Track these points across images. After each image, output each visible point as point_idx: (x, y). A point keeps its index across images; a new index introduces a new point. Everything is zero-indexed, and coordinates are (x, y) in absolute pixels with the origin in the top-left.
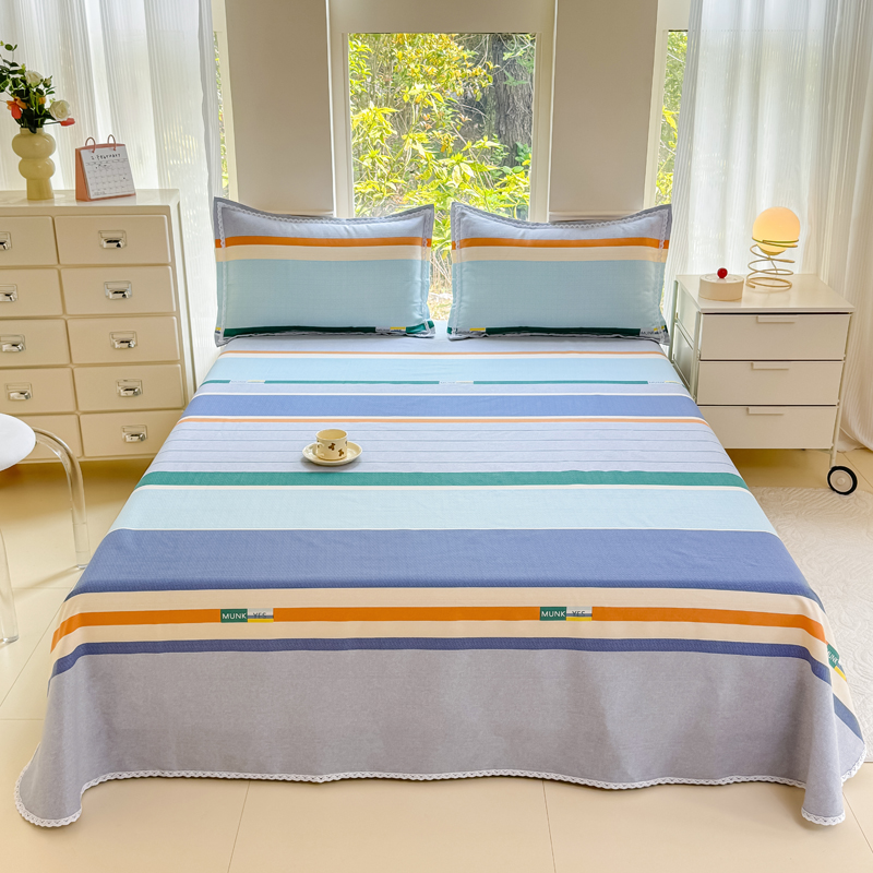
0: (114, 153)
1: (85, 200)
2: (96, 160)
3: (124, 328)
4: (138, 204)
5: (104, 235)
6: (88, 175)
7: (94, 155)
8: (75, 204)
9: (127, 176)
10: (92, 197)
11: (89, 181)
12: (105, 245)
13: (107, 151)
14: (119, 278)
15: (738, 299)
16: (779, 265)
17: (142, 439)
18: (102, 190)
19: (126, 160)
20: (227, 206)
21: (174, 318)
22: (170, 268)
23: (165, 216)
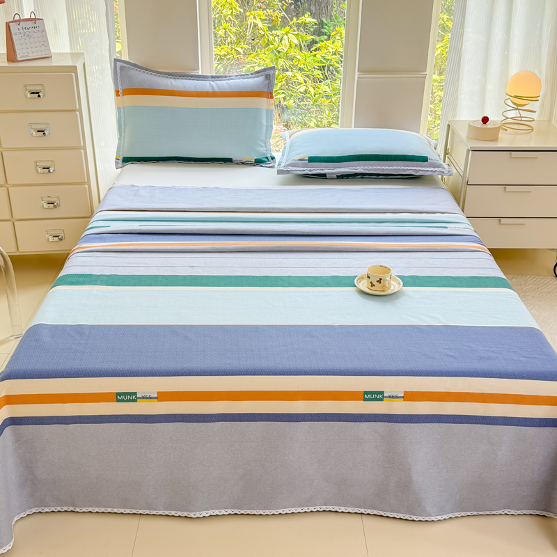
0: (35, 25)
1: (14, 62)
2: (21, 31)
3: (45, 158)
4: (53, 65)
5: (28, 88)
6: (15, 43)
7: (20, 27)
8: (6, 64)
9: (45, 43)
10: (19, 59)
11: (16, 47)
12: (29, 95)
13: (30, 24)
14: (40, 120)
15: (495, 140)
16: (524, 114)
17: (61, 239)
18: (26, 54)
19: (44, 31)
20: (124, 65)
21: (82, 151)
22: (78, 113)
23: (74, 74)
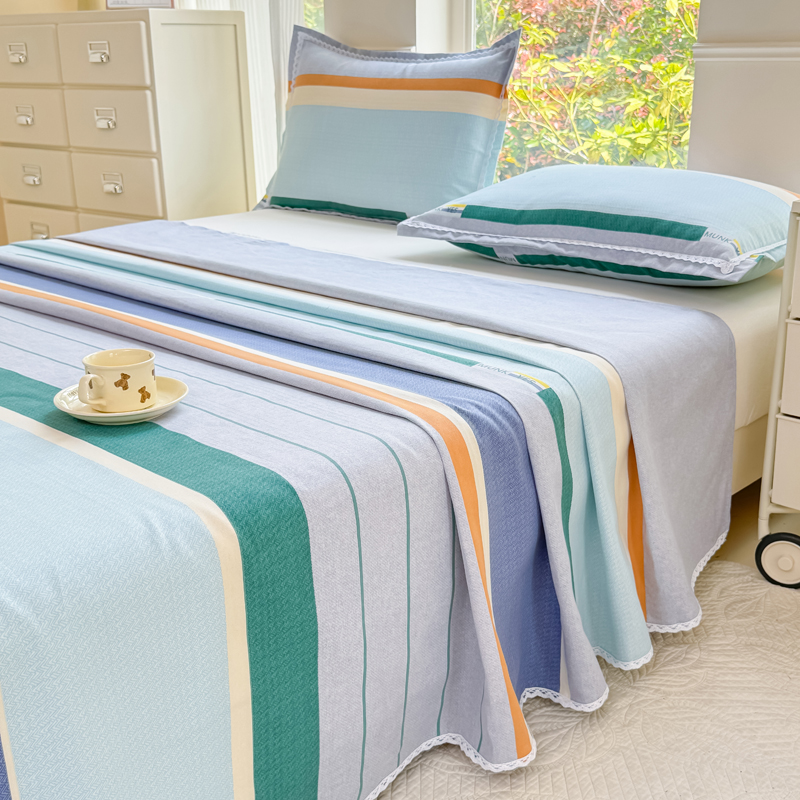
20: (310, 37)
21: (155, 161)
22: (148, 93)
23: (143, 24)
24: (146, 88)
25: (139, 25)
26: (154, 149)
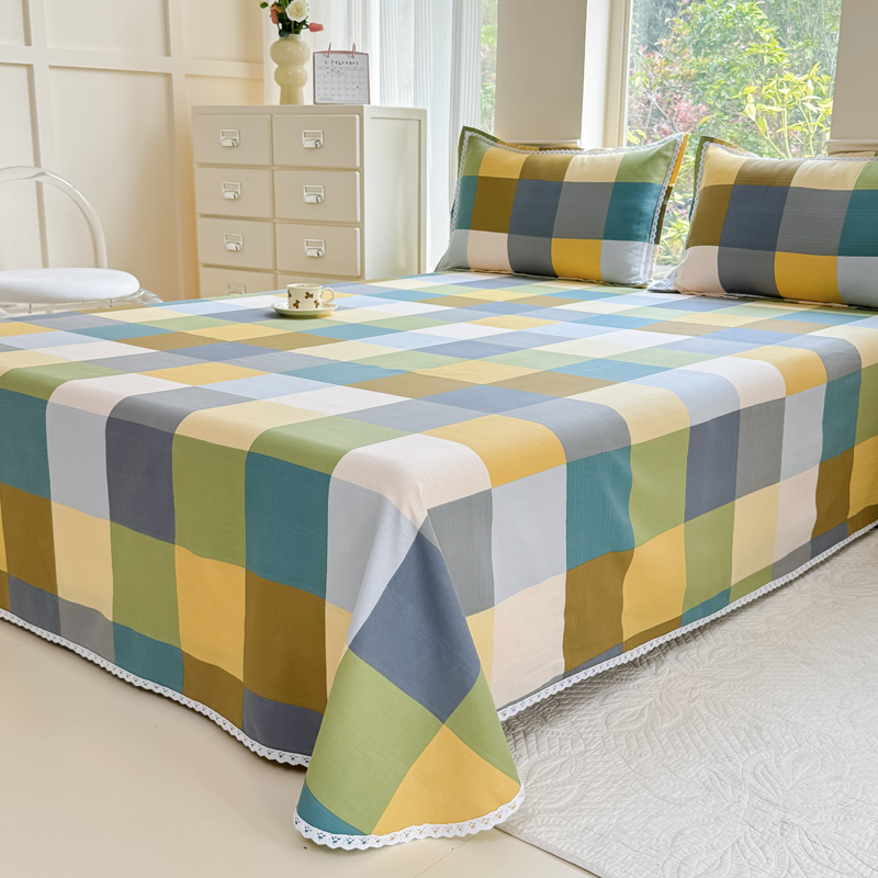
0: (352, 60)
2: (329, 65)
6: (316, 79)
7: (328, 60)
9: (361, 85)
10: (317, 102)
13: (345, 58)
18: (330, 97)
19: (364, 69)
21: (358, 229)
22: (358, 173)
23: (357, 116)
24: (356, 170)
25: (354, 118)
26: (359, 220)
